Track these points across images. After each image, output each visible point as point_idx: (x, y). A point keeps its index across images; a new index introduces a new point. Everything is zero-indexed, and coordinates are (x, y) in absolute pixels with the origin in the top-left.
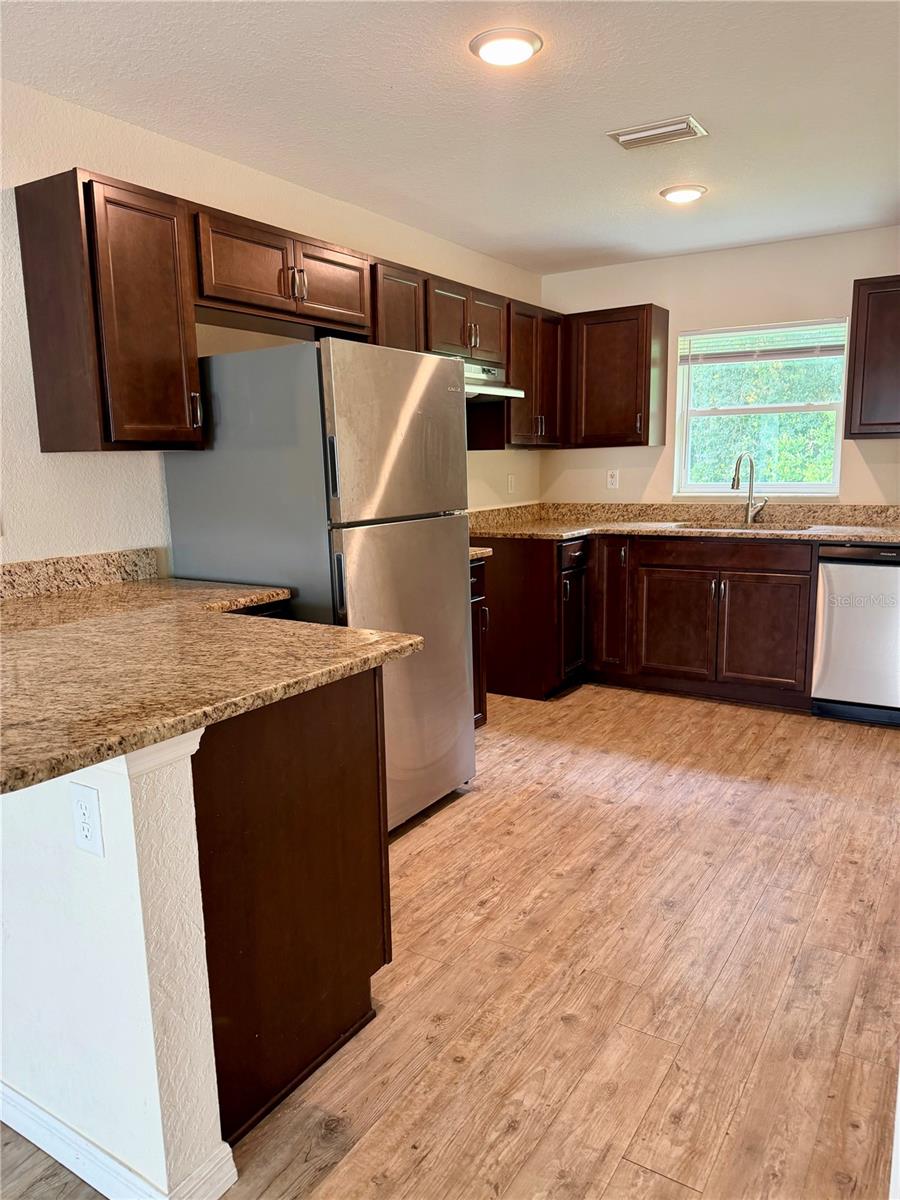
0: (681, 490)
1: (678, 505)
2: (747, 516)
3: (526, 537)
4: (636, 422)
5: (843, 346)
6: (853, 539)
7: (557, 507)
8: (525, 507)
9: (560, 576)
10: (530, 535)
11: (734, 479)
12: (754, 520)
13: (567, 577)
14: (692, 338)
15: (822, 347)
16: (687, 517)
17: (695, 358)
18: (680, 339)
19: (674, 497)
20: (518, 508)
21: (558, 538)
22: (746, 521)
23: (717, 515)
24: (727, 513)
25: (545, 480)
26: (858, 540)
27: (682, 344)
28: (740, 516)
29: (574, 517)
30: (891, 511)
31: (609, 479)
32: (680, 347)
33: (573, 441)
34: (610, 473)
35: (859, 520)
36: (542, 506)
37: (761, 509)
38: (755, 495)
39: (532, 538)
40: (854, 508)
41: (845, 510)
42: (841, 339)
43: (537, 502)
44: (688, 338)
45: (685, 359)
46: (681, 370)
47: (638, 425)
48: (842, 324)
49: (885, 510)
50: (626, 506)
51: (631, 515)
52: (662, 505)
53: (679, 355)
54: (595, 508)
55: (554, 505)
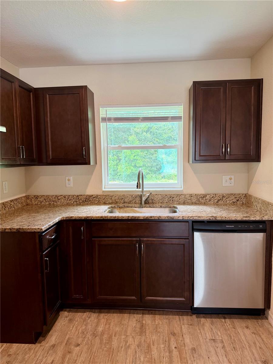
0: (106, 187)
1: (106, 196)
2: (141, 201)
3: (15, 231)
4: (83, 152)
5: (181, 117)
6: (211, 218)
7: (36, 197)
8: (16, 200)
9: (42, 255)
10: (17, 229)
11: (137, 183)
12: (145, 203)
13: (47, 256)
14: (107, 109)
15: (172, 117)
16: (111, 201)
17: (109, 119)
18: (101, 109)
19: (103, 191)
20: (11, 201)
21: (39, 231)
22: (141, 203)
23: (126, 200)
24: (131, 199)
25: (29, 182)
26: (214, 219)
27: (102, 112)
28: (138, 200)
29: (47, 203)
30: (208, 197)
31: (67, 182)
32: (101, 113)
33: (44, 161)
34: (67, 178)
35: (194, 201)
36: (27, 197)
37: (148, 197)
38: (145, 189)
39: (19, 232)
40: (191, 196)
41: (187, 197)
42: (181, 113)
43: (24, 195)
44: (105, 109)
45: (104, 120)
46: (103, 125)
47: (84, 153)
48: (180, 107)
49: (205, 196)
50: (78, 196)
51: (81, 201)
52: (97, 196)
53: (101, 117)
54: (60, 198)
55: (35, 196)
